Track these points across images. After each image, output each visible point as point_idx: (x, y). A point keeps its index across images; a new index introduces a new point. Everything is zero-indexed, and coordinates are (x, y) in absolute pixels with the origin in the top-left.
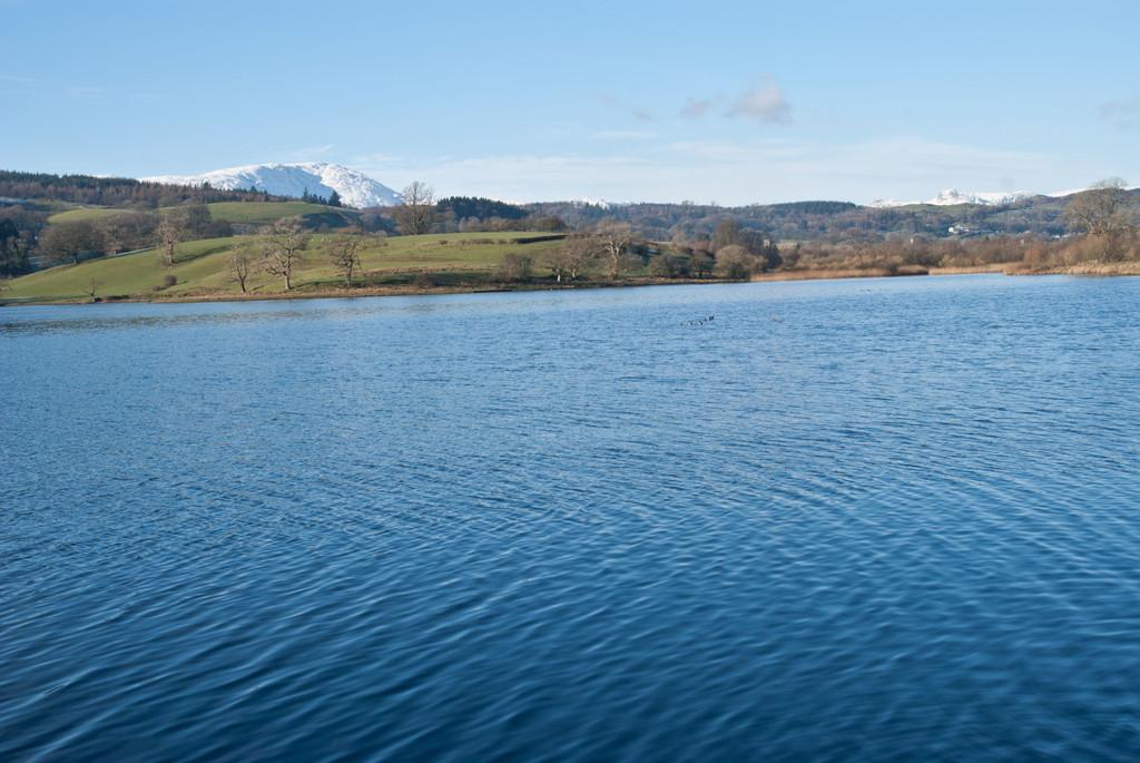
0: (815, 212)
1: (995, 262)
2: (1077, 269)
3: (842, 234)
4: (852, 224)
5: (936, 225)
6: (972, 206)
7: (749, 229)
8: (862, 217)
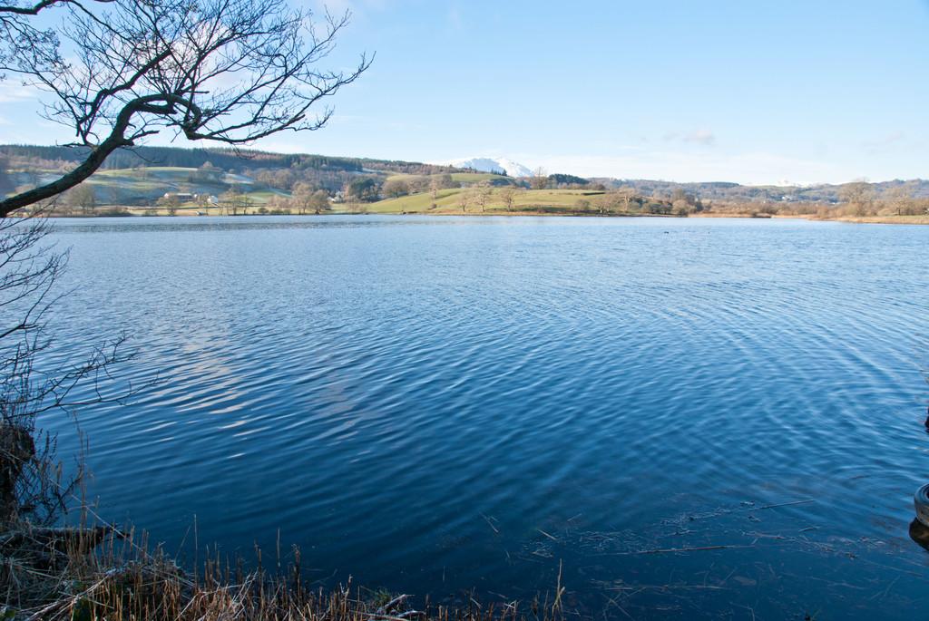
0: (720, 187)
1: (803, 214)
2: (842, 219)
3: (732, 197)
4: (737, 193)
5: (777, 195)
6: (794, 187)
7: (689, 193)
8: (741, 190)
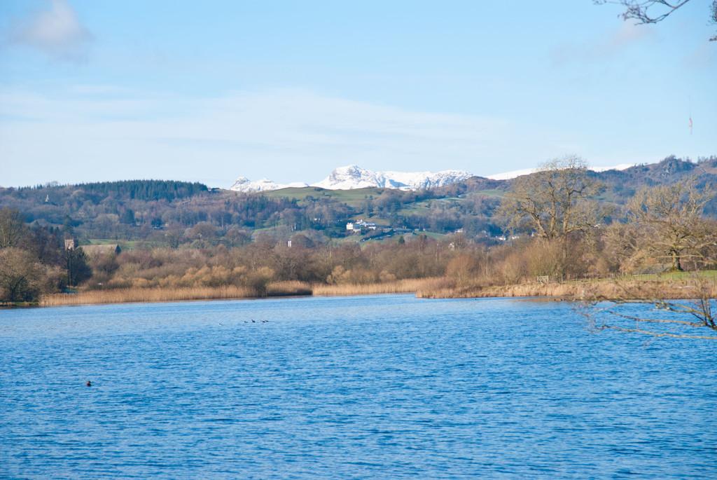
0: (146, 197)
1: (409, 277)
2: (519, 290)
3: (188, 231)
4: (202, 216)
5: (328, 219)
6: (380, 192)
7: (43, 223)
8: (217, 206)
